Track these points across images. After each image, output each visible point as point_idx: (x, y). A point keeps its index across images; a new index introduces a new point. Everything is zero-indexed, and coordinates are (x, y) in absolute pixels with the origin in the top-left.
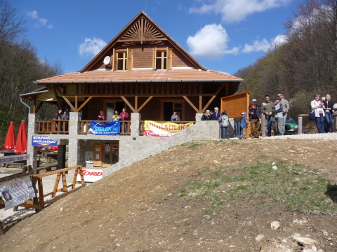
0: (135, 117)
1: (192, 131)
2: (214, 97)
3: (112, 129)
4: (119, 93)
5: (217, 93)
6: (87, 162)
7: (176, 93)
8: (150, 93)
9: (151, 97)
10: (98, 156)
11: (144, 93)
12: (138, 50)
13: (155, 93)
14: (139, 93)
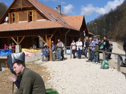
0: (17, 47)
1: (37, 54)
2: (52, 35)
3: (8, 53)
4: (10, 36)
5: (54, 33)
6: (2, 68)
7: (35, 34)
8: (23, 35)
9: (24, 37)
10: (6, 65)
11: (21, 35)
12: (21, 12)
13: (26, 35)
14: (19, 35)
